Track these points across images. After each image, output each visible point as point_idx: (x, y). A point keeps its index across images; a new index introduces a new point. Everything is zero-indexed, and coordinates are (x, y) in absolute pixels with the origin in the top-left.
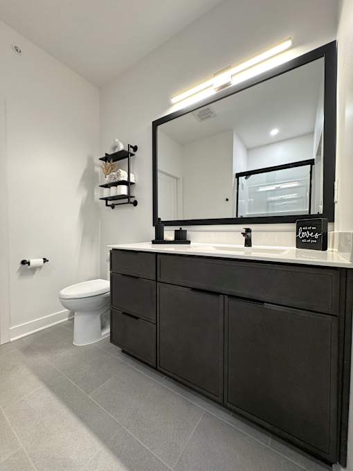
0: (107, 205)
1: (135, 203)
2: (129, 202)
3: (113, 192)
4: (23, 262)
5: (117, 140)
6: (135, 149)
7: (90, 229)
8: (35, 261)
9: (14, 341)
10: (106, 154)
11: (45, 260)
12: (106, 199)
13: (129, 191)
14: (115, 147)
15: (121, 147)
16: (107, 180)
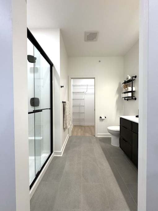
0: (125, 99)
1: (135, 99)
2: (132, 99)
3: (126, 95)
4: (100, 117)
5: (128, 75)
6: (136, 77)
7: (119, 108)
8: (103, 118)
9: (99, 137)
10: (125, 81)
11: (105, 117)
12: (125, 98)
13: (132, 95)
14: (128, 78)
15: (130, 78)
16: (124, 91)
